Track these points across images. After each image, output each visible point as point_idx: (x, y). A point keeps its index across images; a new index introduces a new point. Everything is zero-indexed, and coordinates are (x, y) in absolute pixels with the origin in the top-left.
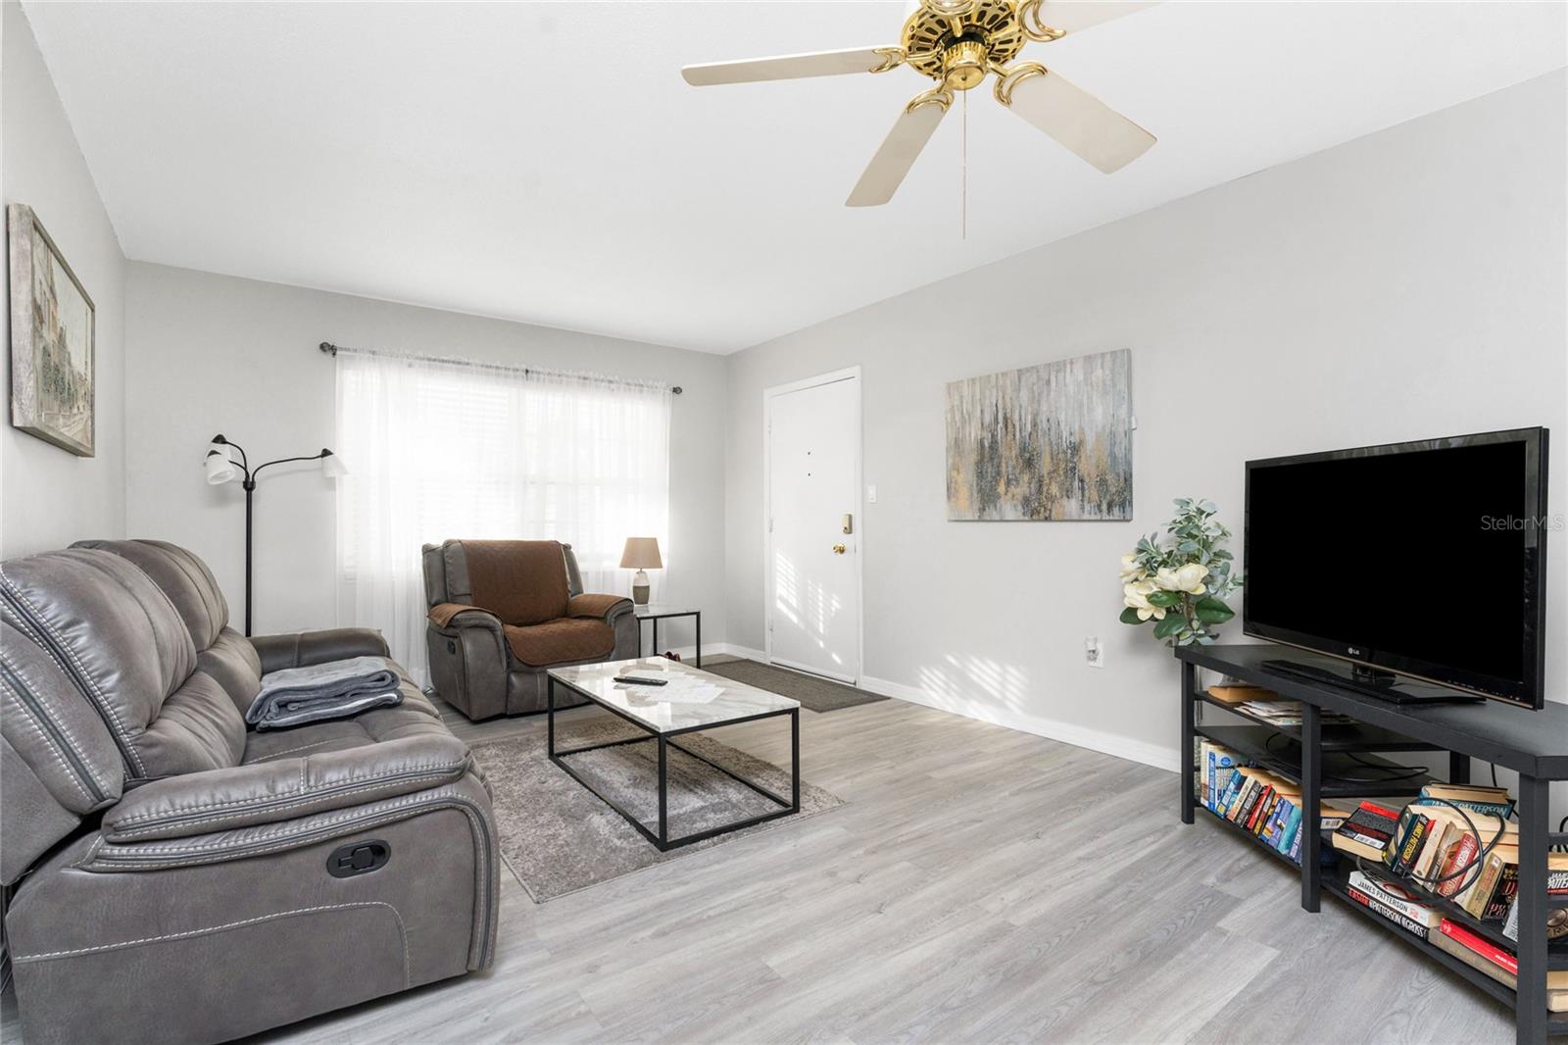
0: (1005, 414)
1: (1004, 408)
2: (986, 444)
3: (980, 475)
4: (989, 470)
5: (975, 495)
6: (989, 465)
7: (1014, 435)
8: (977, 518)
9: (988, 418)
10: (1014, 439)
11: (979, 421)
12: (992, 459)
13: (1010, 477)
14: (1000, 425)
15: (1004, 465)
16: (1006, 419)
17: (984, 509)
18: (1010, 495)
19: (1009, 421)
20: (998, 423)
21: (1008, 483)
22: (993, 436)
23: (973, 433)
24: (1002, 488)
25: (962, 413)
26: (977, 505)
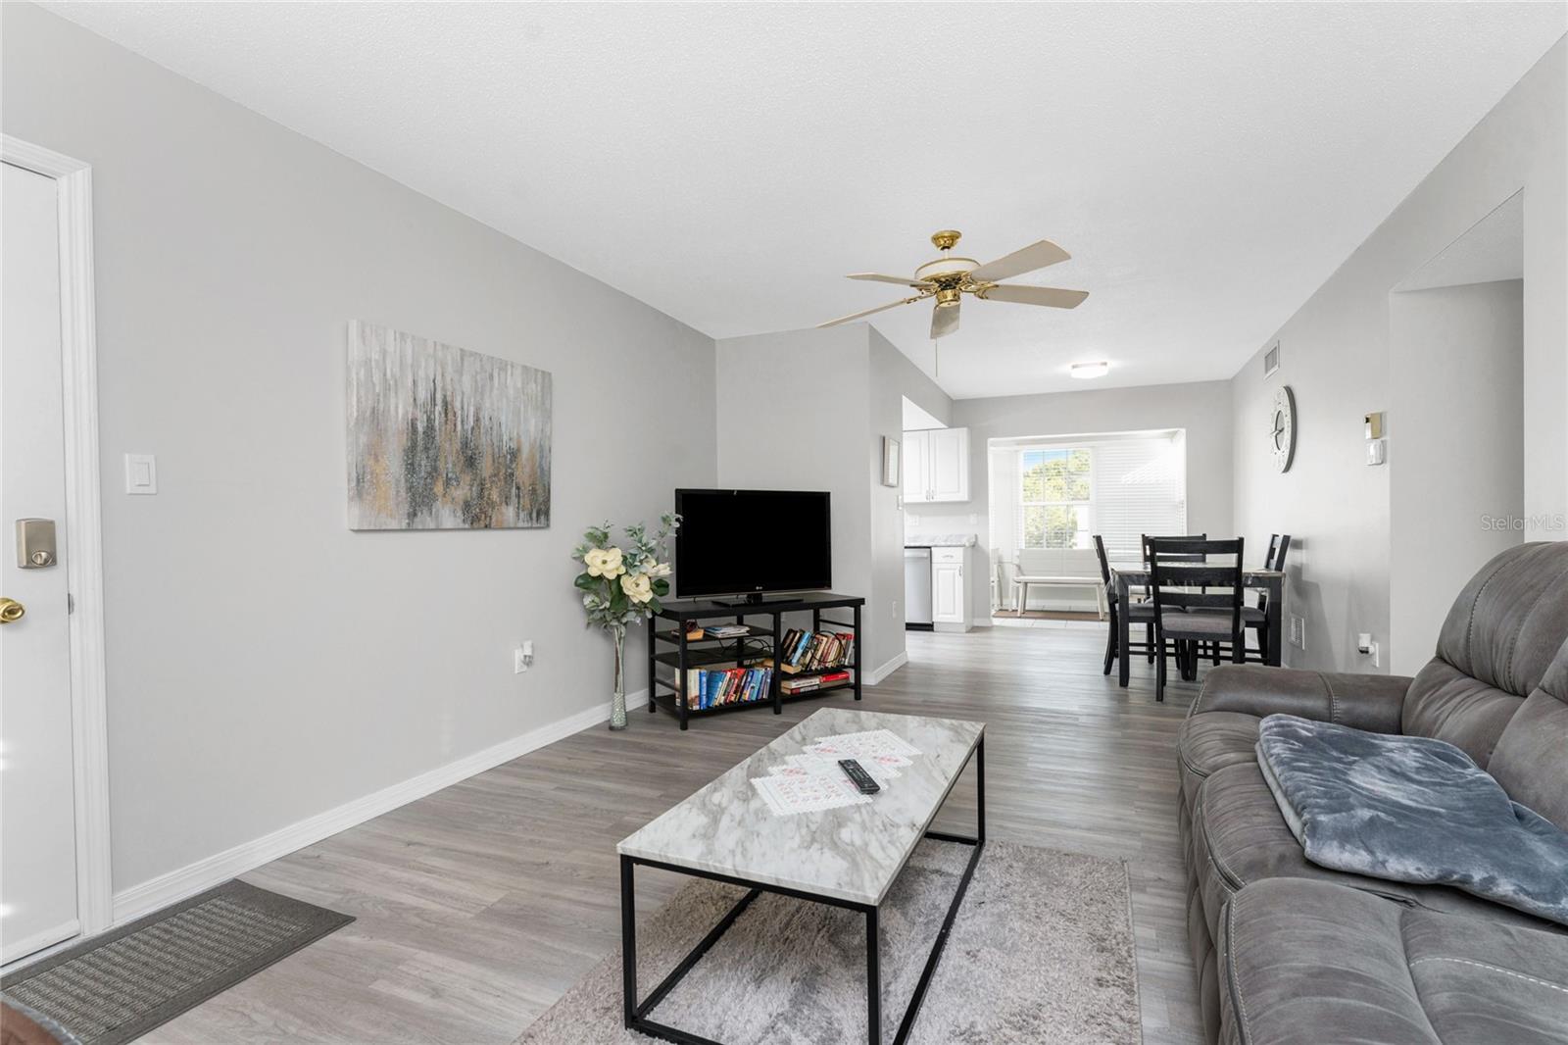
0: (445, 396)
1: (444, 389)
2: (420, 429)
3: (411, 467)
4: (423, 463)
5: (403, 493)
6: (424, 456)
7: (455, 425)
8: (404, 526)
9: (423, 395)
10: (455, 430)
11: (411, 393)
12: (427, 449)
13: (450, 475)
14: (439, 408)
15: (442, 459)
16: (445, 404)
17: (415, 515)
18: (449, 498)
19: (449, 407)
20: (435, 405)
21: (448, 482)
22: (429, 419)
23: (400, 409)
24: (439, 488)
25: (385, 375)
26: (405, 508)
